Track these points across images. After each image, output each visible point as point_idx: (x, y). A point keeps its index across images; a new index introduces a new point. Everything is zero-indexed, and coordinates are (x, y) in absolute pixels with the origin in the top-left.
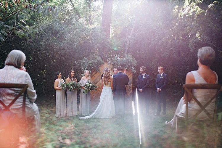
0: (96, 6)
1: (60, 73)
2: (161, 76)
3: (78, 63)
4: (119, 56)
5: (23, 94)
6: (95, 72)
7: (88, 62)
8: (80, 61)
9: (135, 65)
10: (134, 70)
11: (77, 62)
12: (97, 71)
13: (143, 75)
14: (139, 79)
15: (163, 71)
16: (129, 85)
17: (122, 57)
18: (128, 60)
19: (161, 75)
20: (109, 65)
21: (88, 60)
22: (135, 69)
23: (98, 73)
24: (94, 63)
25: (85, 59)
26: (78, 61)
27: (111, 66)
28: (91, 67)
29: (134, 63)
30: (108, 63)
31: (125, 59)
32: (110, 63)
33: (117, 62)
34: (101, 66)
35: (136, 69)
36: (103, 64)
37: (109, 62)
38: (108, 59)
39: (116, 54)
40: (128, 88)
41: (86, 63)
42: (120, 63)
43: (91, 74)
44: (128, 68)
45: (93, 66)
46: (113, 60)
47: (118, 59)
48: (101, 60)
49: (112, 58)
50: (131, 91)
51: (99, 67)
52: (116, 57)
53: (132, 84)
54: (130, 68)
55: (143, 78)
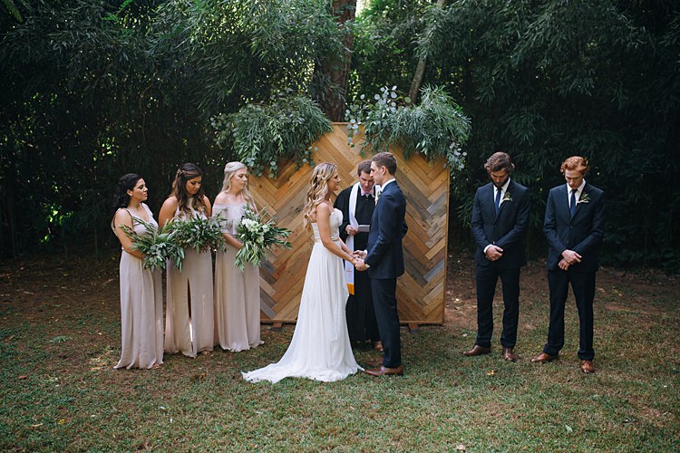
1: (141, 182)
3: (223, 127)
4: (394, 95)
6: (293, 166)
7: (261, 125)
8: (232, 120)
9: (464, 137)
10: (456, 159)
11: (217, 121)
12: (301, 160)
13: (500, 189)
14: (479, 204)
16: (436, 220)
17: (408, 100)
19: (575, 191)
20: (351, 136)
21: (266, 113)
22: (462, 152)
23: (304, 170)
24: (288, 126)
25: (251, 111)
26: (222, 117)
27: (361, 141)
28: (276, 145)
29: (459, 129)
30: (349, 126)
31: (418, 112)
32: (356, 127)
33: (385, 123)
34: (317, 139)
35: (465, 154)
36: (327, 130)
37: (353, 121)
38: (348, 111)
39: (382, 89)
40: (430, 232)
41: (255, 128)
42: (396, 129)
43: (278, 174)
44: (432, 149)
45: (285, 143)
46: (369, 113)
47: (389, 112)
48: (319, 115)
49: (365, 107)
50: (443, 243)
51: (309, 144)
52: (381, 103)
53: (445, 217)
54: (442, 149)
55: (501, 201)
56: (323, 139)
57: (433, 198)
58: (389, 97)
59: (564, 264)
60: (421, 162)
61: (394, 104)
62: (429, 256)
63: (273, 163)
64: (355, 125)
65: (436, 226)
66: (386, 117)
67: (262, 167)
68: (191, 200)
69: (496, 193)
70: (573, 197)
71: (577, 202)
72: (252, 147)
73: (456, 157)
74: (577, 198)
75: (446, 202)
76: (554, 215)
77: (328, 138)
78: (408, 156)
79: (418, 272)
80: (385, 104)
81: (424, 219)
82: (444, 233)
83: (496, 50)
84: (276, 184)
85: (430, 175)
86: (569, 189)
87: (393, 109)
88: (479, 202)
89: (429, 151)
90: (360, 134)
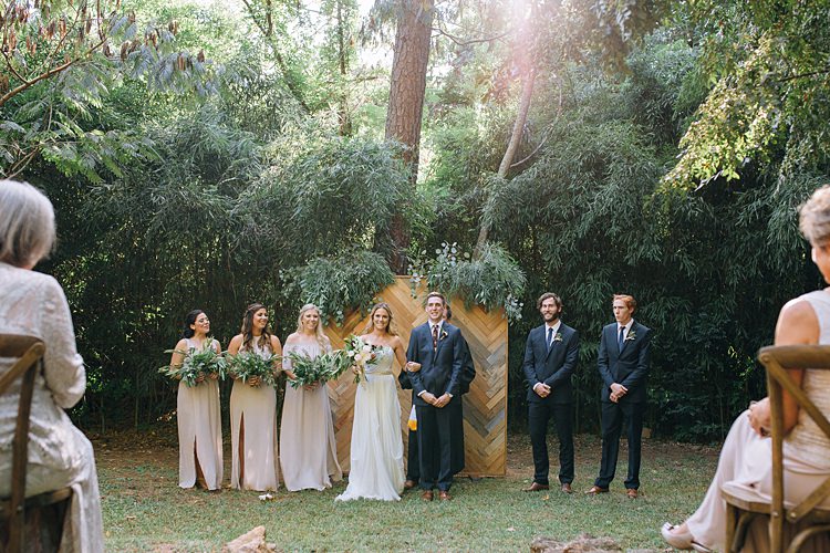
0: (368, 67)
1: (203, 315)
2: (626, 332)
3: (290, 281)
4: (454, 251)
5: (19, 382)
6: (358, 316)
7: (328, 277)
8: (300, 272)
9: (520, 289)
10: (514, 310)
11: (285, 274)
12: (365, 310)
13: (551, 330)
14: (532, 345)
15: (632, 315)
16: (496, 370)
17: (467, 255)
18: (490, 268)
19: (623, 328)
20: (414, 288)
21: (333, 265)
22: (518, 303)
24: (354, 277)
25: (319, 263)
26: (290, 270)
27: (423, 294)
28: (342, 295)
29: (515, 282)
30: (412, 279)
31: (477, 265)
32: (418, 280)
33: (446, 276)
34: (380, 291)
35: (522, 304)
36: (391, 283)
37: (415, 275)
38: (410, 266)
39: (443, 245)
40: (490, 382)
41: (321, 279)
42: (457, 280)
43: (343, 322)
44: (491, 299)
45: (351, 292)
46: (431, 267)
47: (450, 266)
48: (384, 268)
49: (427, 262)
50: (504, 393)
51: (374, 295)
52: (441, 258)
53: (504, 367)
54: (499, 300)
55: (553, 340)
56: (386, 291)
57: (492, 348)
58: (449, 252)
59: (614, 396)
60: (479, 313)
61: (454, 259)
62: (490, 406)
63: (340, 313)
64: (417, 277)
65: (496, 375)
66: (446, 270)
67: (329, 317)
68: (257, 339)
69: (547, 333)
70: (622, 333)
71: (625, 338)
72: (320, 296)
73: (513, 307)
74: (625, 335)
75: (505, 351)
76: (606, 351)
77: (392, 290)
78: (469, 308)
79: (480, 423)
80: (447, 259)
81: (484, 370)
82: (504, 383)
83: (560, 218)
84: (340, 334)
85: (489, 326)
86: (619, 325)
87: (453, 263)
88: (532, 342)
89: (487, 301)
90: (422, 287)
